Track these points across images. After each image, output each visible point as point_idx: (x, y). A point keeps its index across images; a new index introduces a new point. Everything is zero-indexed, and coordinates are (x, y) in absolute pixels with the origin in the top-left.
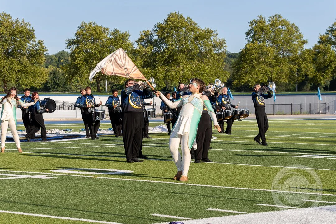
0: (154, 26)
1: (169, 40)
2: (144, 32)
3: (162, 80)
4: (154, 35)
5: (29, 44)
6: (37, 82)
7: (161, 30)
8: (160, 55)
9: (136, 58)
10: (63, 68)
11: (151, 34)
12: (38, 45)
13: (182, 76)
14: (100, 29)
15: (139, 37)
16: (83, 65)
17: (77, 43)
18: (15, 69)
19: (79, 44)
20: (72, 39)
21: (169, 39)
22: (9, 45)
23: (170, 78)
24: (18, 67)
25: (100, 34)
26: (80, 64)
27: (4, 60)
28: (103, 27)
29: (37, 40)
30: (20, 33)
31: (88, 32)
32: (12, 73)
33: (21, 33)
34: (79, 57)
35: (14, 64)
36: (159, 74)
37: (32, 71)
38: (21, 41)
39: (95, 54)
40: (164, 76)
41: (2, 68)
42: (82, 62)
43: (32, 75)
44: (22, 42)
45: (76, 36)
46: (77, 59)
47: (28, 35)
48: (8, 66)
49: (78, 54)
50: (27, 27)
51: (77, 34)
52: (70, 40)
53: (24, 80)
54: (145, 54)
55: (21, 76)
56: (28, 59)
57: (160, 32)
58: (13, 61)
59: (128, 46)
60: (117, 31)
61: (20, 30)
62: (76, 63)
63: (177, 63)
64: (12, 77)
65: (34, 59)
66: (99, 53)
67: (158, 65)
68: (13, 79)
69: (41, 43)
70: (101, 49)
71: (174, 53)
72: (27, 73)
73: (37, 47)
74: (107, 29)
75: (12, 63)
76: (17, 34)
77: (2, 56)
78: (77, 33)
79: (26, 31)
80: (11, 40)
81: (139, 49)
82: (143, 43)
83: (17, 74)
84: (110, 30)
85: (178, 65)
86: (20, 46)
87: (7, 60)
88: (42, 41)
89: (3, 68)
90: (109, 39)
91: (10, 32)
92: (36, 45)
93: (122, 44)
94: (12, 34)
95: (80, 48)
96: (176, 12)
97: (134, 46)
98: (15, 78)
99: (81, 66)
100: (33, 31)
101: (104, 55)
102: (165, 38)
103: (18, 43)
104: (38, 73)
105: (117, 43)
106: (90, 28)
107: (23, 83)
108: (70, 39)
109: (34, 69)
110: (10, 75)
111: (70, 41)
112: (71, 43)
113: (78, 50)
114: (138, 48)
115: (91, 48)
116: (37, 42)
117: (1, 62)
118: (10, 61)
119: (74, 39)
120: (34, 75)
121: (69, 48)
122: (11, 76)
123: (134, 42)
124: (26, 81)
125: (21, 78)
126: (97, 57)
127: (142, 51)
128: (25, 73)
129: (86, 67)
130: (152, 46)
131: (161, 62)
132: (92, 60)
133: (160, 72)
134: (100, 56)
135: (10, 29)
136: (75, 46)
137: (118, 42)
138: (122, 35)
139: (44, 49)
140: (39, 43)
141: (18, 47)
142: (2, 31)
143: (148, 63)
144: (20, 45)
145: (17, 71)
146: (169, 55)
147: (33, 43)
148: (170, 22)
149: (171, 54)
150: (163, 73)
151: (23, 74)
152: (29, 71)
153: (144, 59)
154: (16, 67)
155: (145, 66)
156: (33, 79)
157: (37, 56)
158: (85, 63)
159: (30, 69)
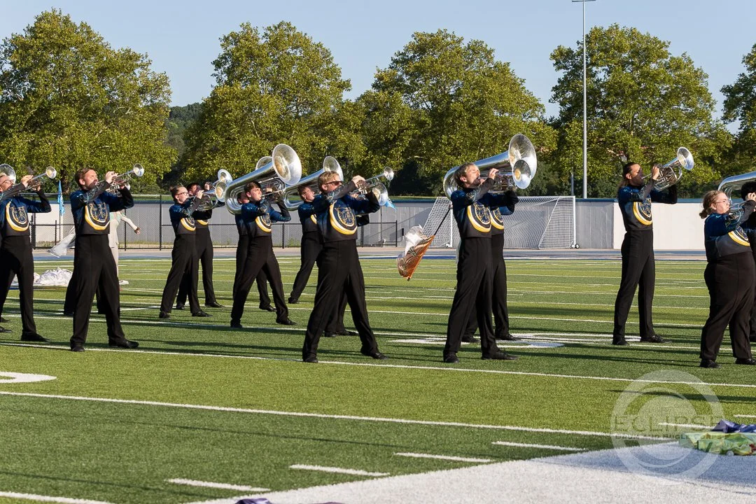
0: (4, 40)
1: (38, 74)
4: (4, 61)
7: (20, 51)
8: (17, 108)
13: (69, 156)
21: (39, 72)
36: (14, 152)
40: (26, 157)
57: (18, 56)
63: (58, 126)
67: (12, 130)
71: (49, 104)
85: (60, 131)
96: (54, 11)
102: (29, 70)
131: (21, 124)
133: (17, 147)
146: (39, 108)
148: (41, 32)
149: (44, 106)
150: (25, 150)
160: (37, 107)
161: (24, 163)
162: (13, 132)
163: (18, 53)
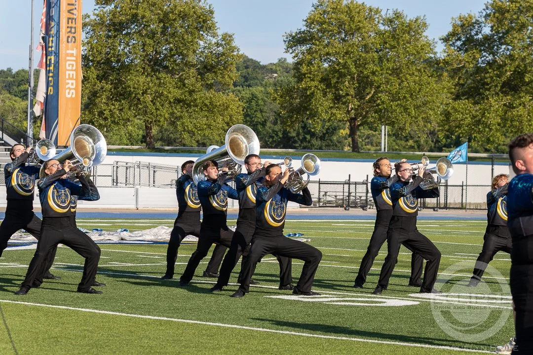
0: (485, 4)
1: (513, 38)
2: (460, 19)
3: (496, 128)
4: (483, 25)
5: (202, 43)
7: (497, 15)
8: (494, 71)
9: (441, 75)
10: (276, 95)
11: (475, 23)
12: (221, 45)
14: (360, 10)
15: (450, 29)
16: (319, 89)
17: (309, 40)
18: (167, 97)
19: (313, 44)
20: (298, 31)
21: (515, 36)
22: (159, 42)
23: (514, 123)
24: (177, 93)
25: (359, 22)
26: (311, 87)
27: (147, 76)
28: (368, 6)
29: (220, 32)
30: (181, 17)
31: (332, 18)
32: (162, 105)
33: (184, 16)
34: (310, 74)
35: (166, 84)
36: (489, 113)
37: (207, 102)
38: (183, 35)
39: (345, 66)
40: (502, 119)
41: (139, 93)
42: (316, 83)
43: (205, 110)
44: (186, 37)
45: (307, 26)
46: (305, 77)
47: (200, 22)
48: (154, 89)
49: (308, 66)
50: (201, 4)
51: (310, 22)
52: (294, 34)
53: (187, 121)
54: (459, 69)
55: (182, 112)
56: (198, 75)
57: (495, 20)
58: (165, 78)
59: (422, 49)
60: (398, 15)
61: (181, 11)
62: (303, 85)
64: (161, 115)
65: (213, 74)
66: (355, 64)
67: (488, 93)
68: (162, 119)
69: (227, 39)
70: (360, 56)
71: (525, 67)
72: (196, 106)
73: (221, 48)
74: (377, 11)
75: (163, 83)
76: (175, 20)
77: (144, 68)
78: (310, 18)
79: (194, 12)
80: (163, 33)
81: (448, 55)
82: (459, 43)
83: (172, 106)
84: (383, 13)
86: (182, 45)
87: (152, 76)
88: (230, 36)
89: (143, 94)
90: (379, 33)
91: (159, 14)
92: (218, 45)
93: (408, 45)
94: (164, 19)
95: (313, 53)
97: (436, 50)
98: (167, 116)
99: (313, 93)
100: (212, 12)
101: (366, 69)
102: (506, 33)
103: (177, 39)
104: (220, 105)
105: (398, 42)
106: (337, 8)
108: (294, 31)
109: (211, 98)
110: (157, 109)
111: (293, 37)
112: (295, 41)
113: (309, 57)
114: (446, 54)
115: (336, 52)
116: (220, 37)
117: (139, 82)
118: (158, 78)
119: (303, 32)
120: (210, 111)
121: (291, 51)
122: (158, 112)
123: (435, 41)
124: (191, 123)
125: (181, 117)
126: (350, 74)
127: (452, 60)
128: (189, 106)
129: (325, 95)
130: (476, 49)
131: (496, 86)
132: (338, 78)
133: (492, 109)
134: (357, 71)
135: (160, 9)
136: (304, 48)
137: (398, 39)
138: (409, 26)
139: (235, 53)
140: (224, 39)
141: (177, 48)
142: (143, 13)
143: (470, 88)
144: (182, 43)
145: (172, 100)
146: (515, 71)
147: (211, 38)
149: (520, 69)
150: (500, 113)
151: (186, 108)
152: (198, 101)
153: (459, 79)
154: (170, 92)
155: (464, 94)
156: (207, 120)
157: (219, 69)
158: (324, 85)
159: (201, 97)
160: (513, 69)
161: (499, 124)
162: (489, 94)
163: (494, 17)
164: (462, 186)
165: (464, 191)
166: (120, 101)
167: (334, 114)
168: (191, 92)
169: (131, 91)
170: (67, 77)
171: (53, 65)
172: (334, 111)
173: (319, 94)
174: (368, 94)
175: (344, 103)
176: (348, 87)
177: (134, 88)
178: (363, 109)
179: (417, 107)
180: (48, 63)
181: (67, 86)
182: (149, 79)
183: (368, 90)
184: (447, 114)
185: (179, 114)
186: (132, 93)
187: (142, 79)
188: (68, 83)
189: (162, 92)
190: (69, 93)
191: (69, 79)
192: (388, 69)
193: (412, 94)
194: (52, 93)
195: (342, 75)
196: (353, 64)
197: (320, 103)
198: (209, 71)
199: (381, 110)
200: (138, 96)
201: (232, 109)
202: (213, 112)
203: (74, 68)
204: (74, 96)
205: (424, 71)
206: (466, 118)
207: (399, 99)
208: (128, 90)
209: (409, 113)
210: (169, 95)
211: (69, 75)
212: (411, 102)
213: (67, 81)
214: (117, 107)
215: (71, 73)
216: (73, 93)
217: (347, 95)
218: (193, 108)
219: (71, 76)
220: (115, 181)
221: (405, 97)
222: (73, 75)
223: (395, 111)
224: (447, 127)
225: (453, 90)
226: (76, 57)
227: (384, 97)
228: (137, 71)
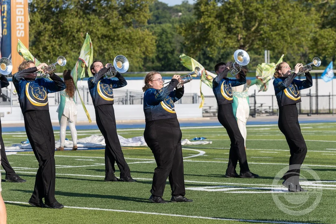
6: (135, 55)
9: (310, 10)
10: (181, 30)
16: (214, 24)
18: (96, 34)
24: (103, 30)
26: (208, 22)
27: (80, 18)
34: (207, 11)
35: (95, 24)
37: (127, 36)
39: (234, 5)
41: (73, 32)
42: (212, 19)
43: (126, 43)
46: (203, 15)
48: (85, 28)
49: (205, 6)
54: (323, 5)
55: (108, 45)
56: (120, 15)
58: (94, 19)
62: (202, 21)
65: (131, 15)
72: (119, 40)
75: (93, 23)
77: (77, 12)
83: (99, 41)
87: (84, 18)
89: (77, 32)
99: (210, 27)
101: (251, 6)
104: (137, 39)
107: (110, 58)
109: (130, 33)
117: (73, 22)
118: (88, 19)
120: (130, 43)
125: (107, 49)
126: (239, 10)
128: (113, 40)
129: (219, 27)
132: (229, 15)
134: (244, 8)
143: (333, 20)
145: (100, 36)
151: (111, 42)
152: (120, 36)
153: (324, 12)
154: (98, 30)
155: (328, 24)
156: (128, 51)
157: (136, 11)
158: (218, 20)
159: (122, 33)
164: (329, 96)
165: (331, 100)
166: (59, 38)
167: (227, 43)
168: (114, 29)
169: (67, 30)
170: (17, 21)
171: (6, 12)
172: (227, 40)
173: (215, 28)
174: (253, 26)
175: (235, 34)
176: (237, 21)
177: (70, 28)
178: (249, 38)
179: (292, 35)
180: (3, 10)
181: (18, 28)
182: (81, 20)
183: (253, 23)
184: (315, 40)
185: (105, 47)
186: (69, 32)
187: (76, 20)
188: (18, 26)
189: (92, 30)
190: (19, 34)
191: (19, 22)
192: (268, 6)
193: (287, 26)
194: (6, 34)
195: (232, 12)
196: (241, 3)
197: (216, 34)
198: (128, 12)
199: (263, 39)
200: (74, 34)
201: (147, 41)
202: (132, 44)
203: (23, 13)
204: (23, 35)
205: (297, 7)
206: (331, 42)
207: (278, 30)
208: (66, 29)
209: (286, 40)
210: (98, 32)
211: (19, 19)
212: (287, 32)
213: (18, 24)
214: (57, 43)
215: (20, 17)
216: (22, 34)
217: (237, 27)
218: (116, 42)
219: (20, 20)
220: (57, 101)
221: (282, 28)
222: (22, 19)
223: (275, 38)
224: (315, 50)
225: (320, 21)
226: (24, 5)
227: (266, 28)
228: (72, 14)
